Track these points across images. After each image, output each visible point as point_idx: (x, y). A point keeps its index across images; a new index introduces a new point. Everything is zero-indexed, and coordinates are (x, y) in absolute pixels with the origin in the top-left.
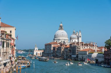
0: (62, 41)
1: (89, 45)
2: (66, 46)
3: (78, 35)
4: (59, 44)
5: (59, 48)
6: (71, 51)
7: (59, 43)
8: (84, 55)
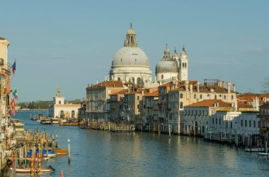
0: (133, 79)
1: (212, 90)
2: (148, 90)
3: (180, 60)
4: (126, 88)
5: (128, 99)
6: (163, 106)
7: (126, 85)
8: (199, 119)
